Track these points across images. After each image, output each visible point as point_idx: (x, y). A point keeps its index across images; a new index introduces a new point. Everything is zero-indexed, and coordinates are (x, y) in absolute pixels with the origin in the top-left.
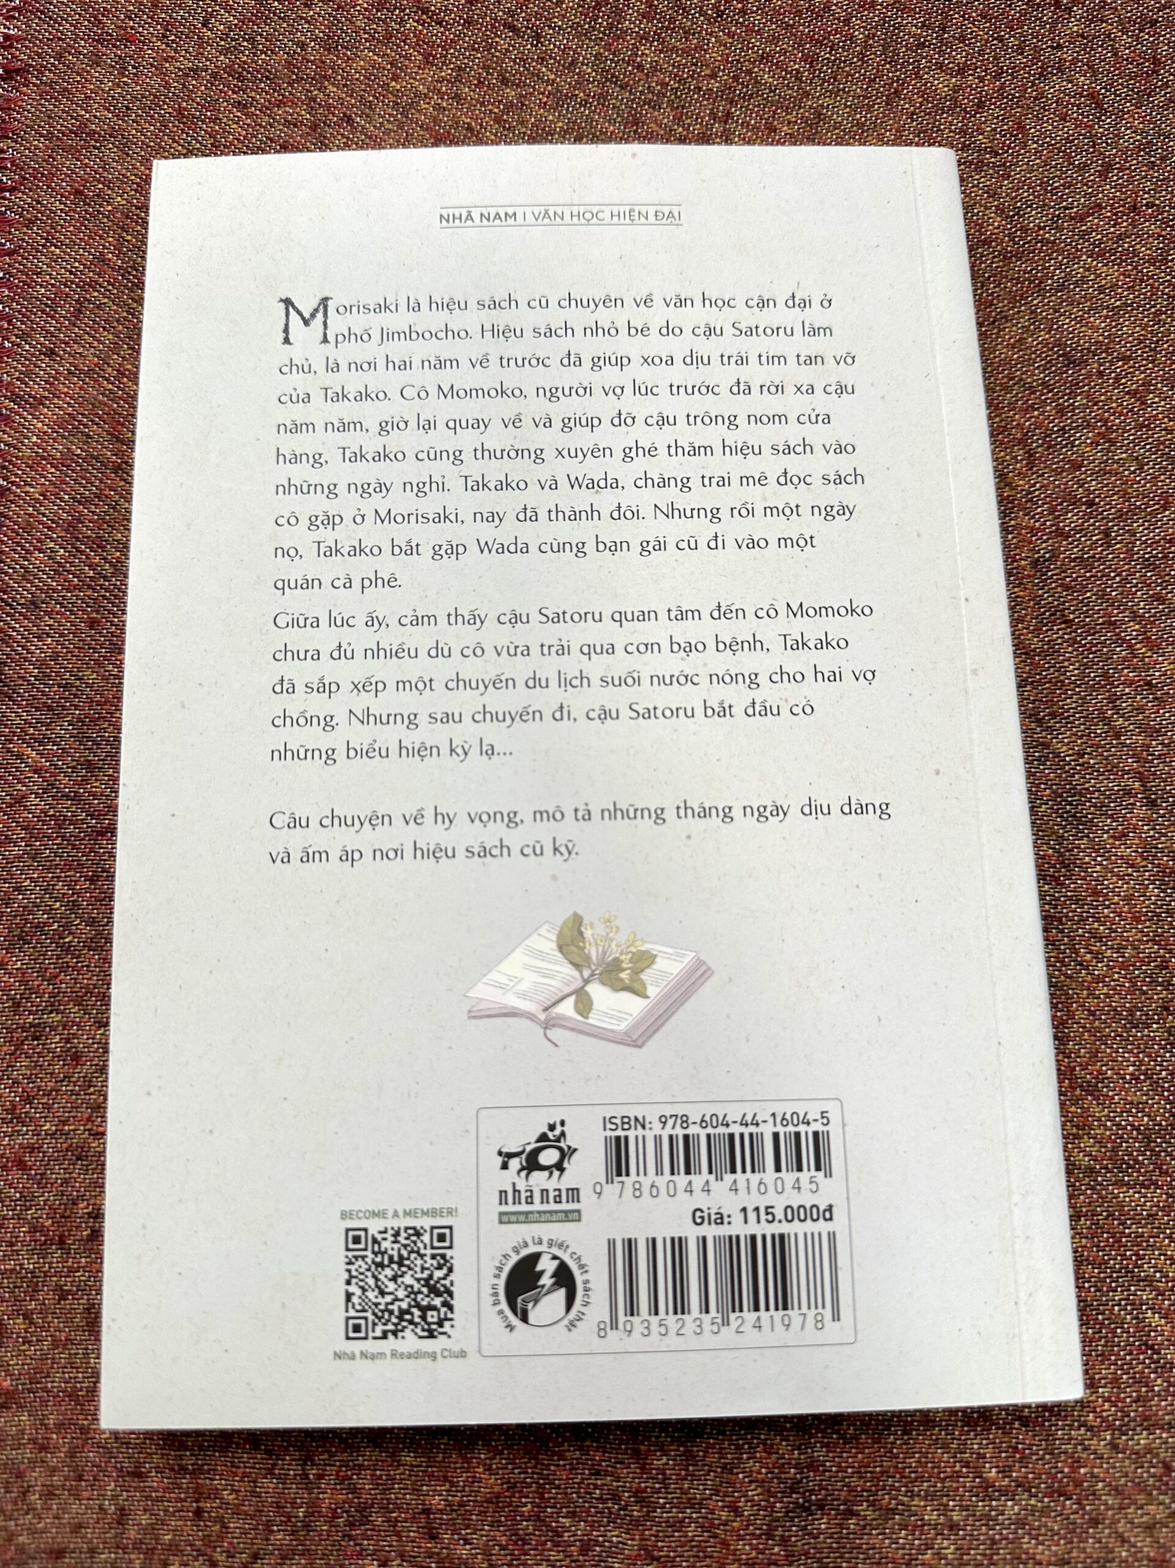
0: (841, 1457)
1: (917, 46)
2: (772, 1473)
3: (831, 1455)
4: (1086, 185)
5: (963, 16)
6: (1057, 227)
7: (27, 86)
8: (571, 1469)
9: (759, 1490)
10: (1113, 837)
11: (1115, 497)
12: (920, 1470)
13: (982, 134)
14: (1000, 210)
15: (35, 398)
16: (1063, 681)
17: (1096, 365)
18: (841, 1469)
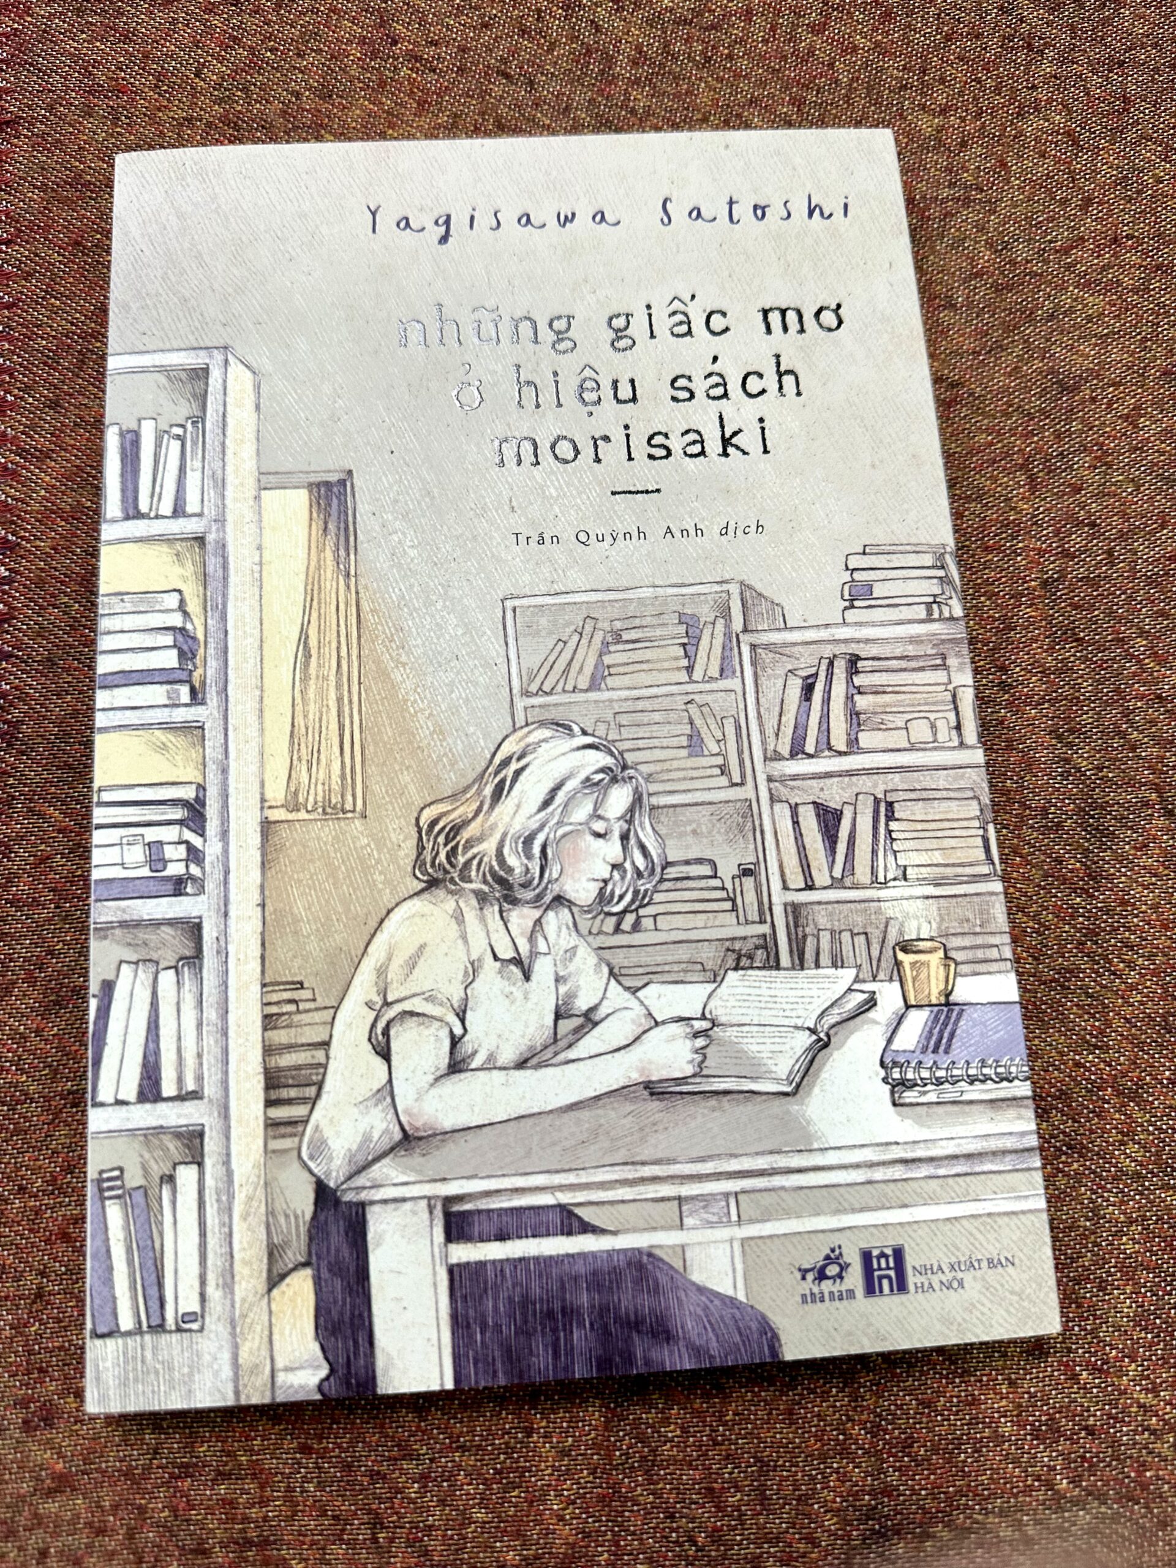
0: (914, 1480)
1: (900, 89)
2: (846, 1501)
3: (904, 1478)
4: (1068, 218)
5: (942, 59)
6: (1044, 260)
7: (18, 138)
8: (646, 1514)
9: (835, 1520)
10: (1135, 848)
11: (1115, 518)
12: (992, 1486)
13: (967, 171)
14: (990, 245)
15: (41, 451)
16: (1078, 698)
17: (1088, 392)
18: (914, 1492)
